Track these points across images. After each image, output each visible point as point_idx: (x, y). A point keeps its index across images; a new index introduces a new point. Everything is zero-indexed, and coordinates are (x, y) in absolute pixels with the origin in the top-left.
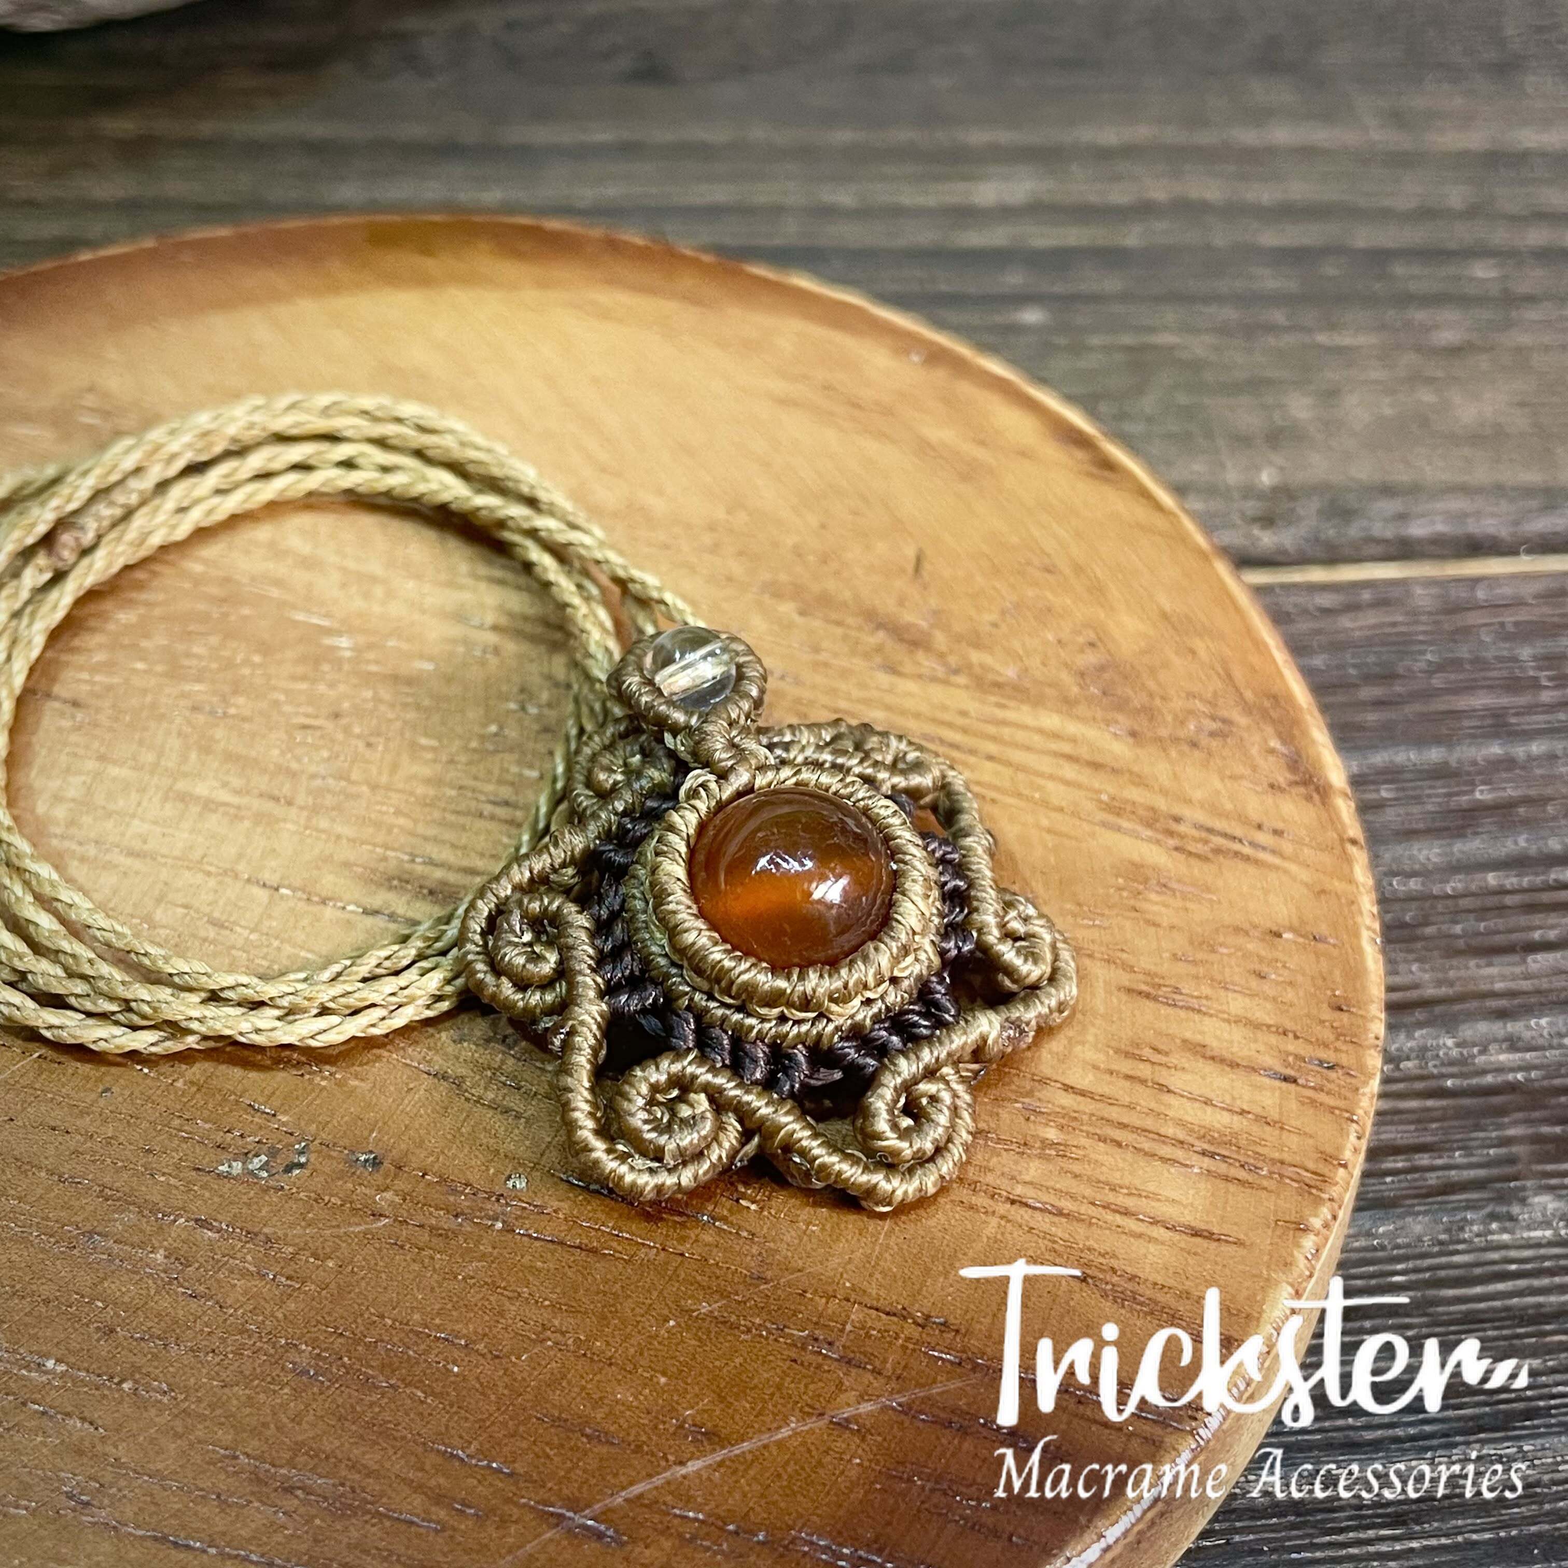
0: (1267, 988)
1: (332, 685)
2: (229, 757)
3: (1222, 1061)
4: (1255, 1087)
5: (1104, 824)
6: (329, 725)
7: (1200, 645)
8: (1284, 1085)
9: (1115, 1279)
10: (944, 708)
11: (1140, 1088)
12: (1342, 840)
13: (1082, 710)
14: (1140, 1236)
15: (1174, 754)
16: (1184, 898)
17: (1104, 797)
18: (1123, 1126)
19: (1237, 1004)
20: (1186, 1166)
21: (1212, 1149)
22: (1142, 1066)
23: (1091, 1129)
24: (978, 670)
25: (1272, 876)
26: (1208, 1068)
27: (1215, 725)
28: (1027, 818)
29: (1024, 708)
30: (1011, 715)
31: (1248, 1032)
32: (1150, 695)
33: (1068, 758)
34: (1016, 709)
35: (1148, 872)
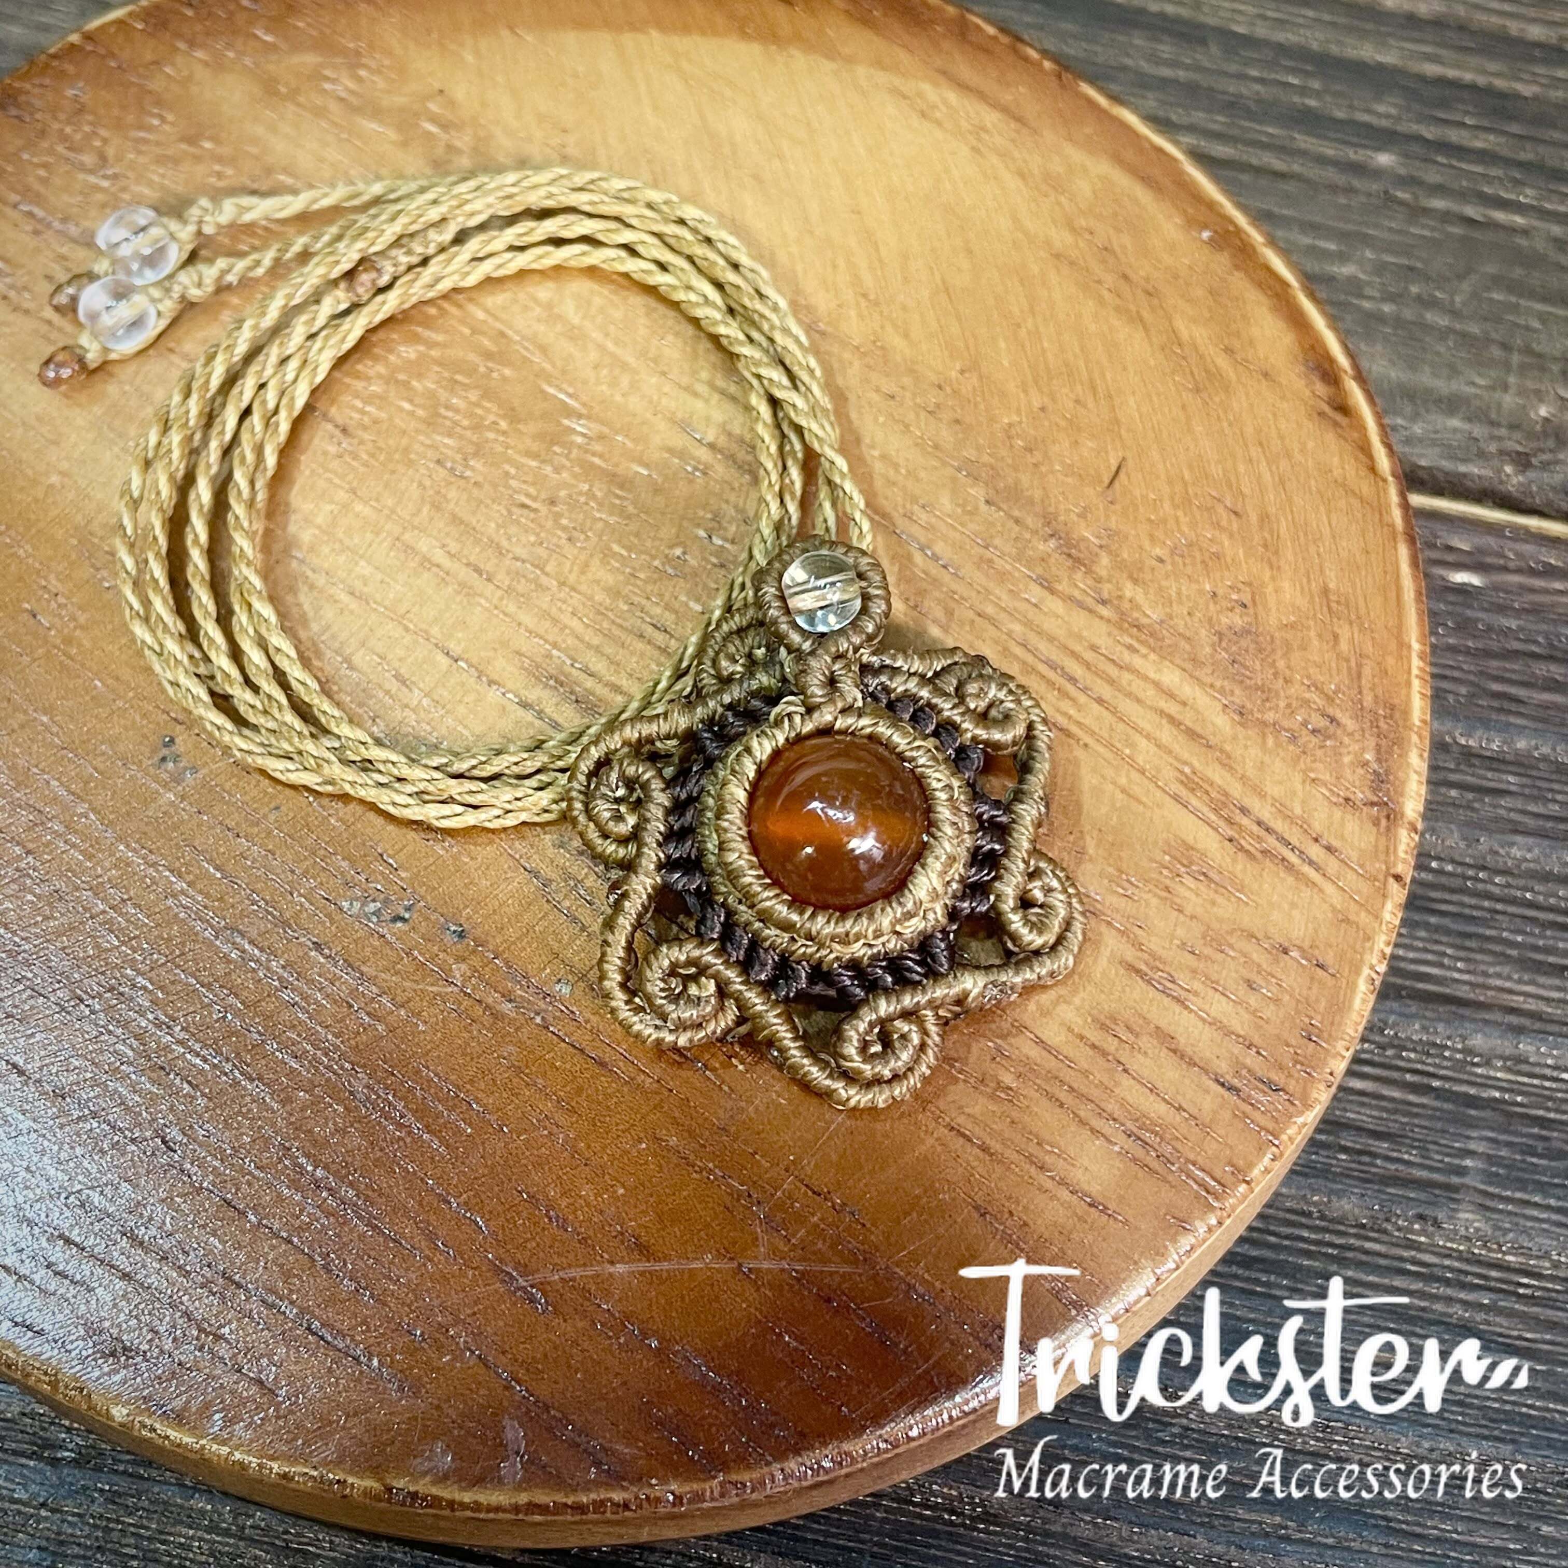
0: (1254, 1001)
1: (557, 470)
2: (455, 520)
4: (1200, 1087)
5: (1176, 798)
6: (544, 510)
7: (1345, 632)
8: (1226, 1094)
9: (1009, 1222)
10: (1079, 638)
11: (1101, 1061)
12: (1388, 874)
13: (1204, 673)
15: (1270, 741)
16: (1216, 891)
17: (1187, 770)
18: (1072, 1090)
19: (1219, 1007)
20: (1111, 1142)
21: (1139, 1133)
22: (1110, 1039)
23: (1044, 1085)
24: (1126, 605)
25: (1306, 893)
26: (1167, 1059)
27: (1323, 723)
28: (1109, 772)
29: (1153, 656)
30: (1137, 662)
31: (1217, 1036)
32: (1276, 675)
33: (1172, 720)
34: (1145, 656)
35: (1195, 856)
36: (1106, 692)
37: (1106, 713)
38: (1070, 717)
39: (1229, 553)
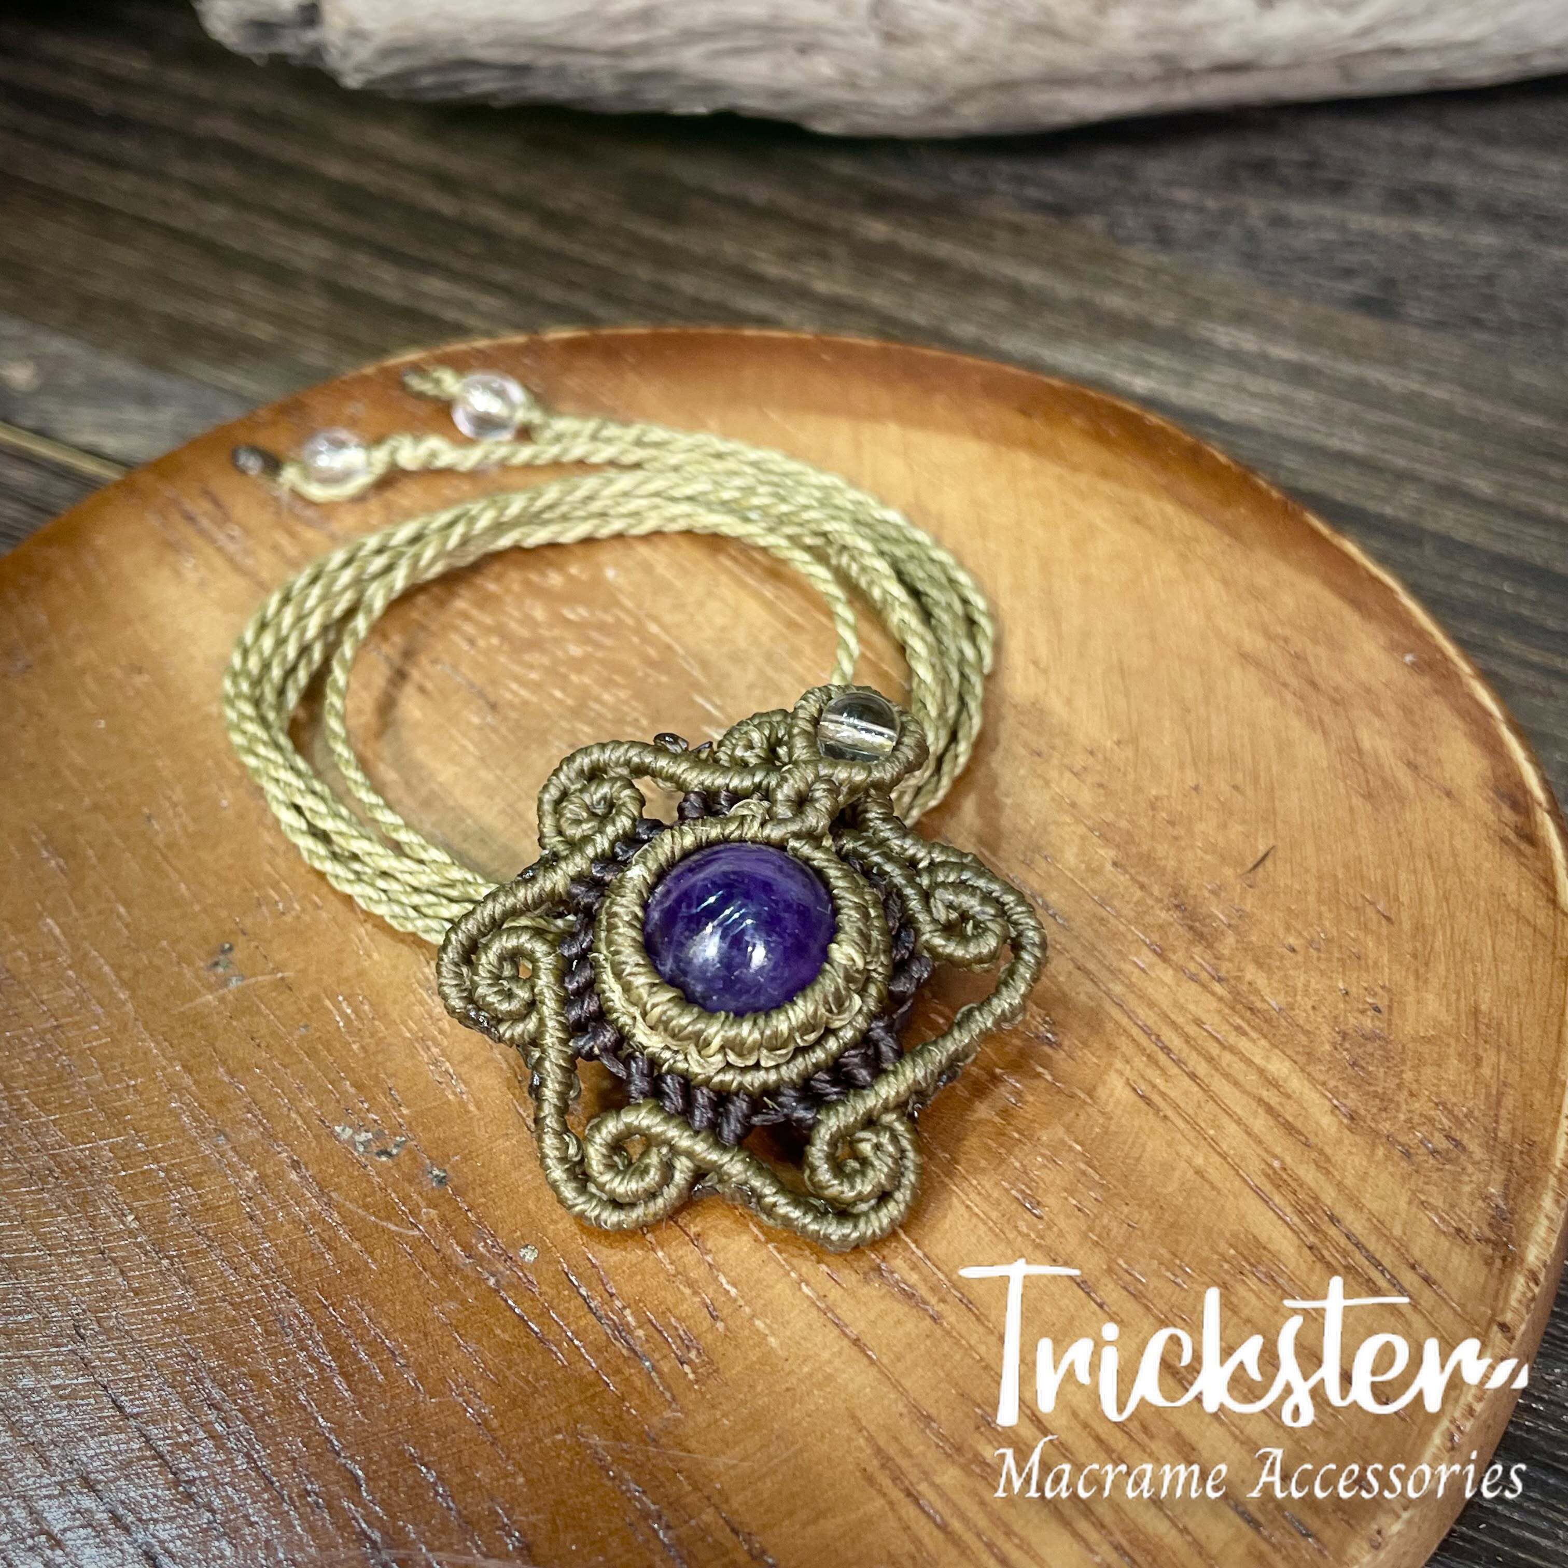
5: (1257, 1191)
7: (1490, 1057)
8: (1245, 1527)
10: (1182, 1009)
12: (1492, 1320)
13: (1318, 1070)
15: (1380, 1152)
17: (1276, 1164)
24: (1245, 988)
27: (1443, 1144)
28: (1186, 1150)
29: (1263, 1042)
30: (1243, 1044)
32: (1400, 1086)
33: (1270, 1110)
34: (1254, 1041)
36: (1202, 1068)
37: (1196, 1089)
38: (1154, 1086)
39: (1372, 956)
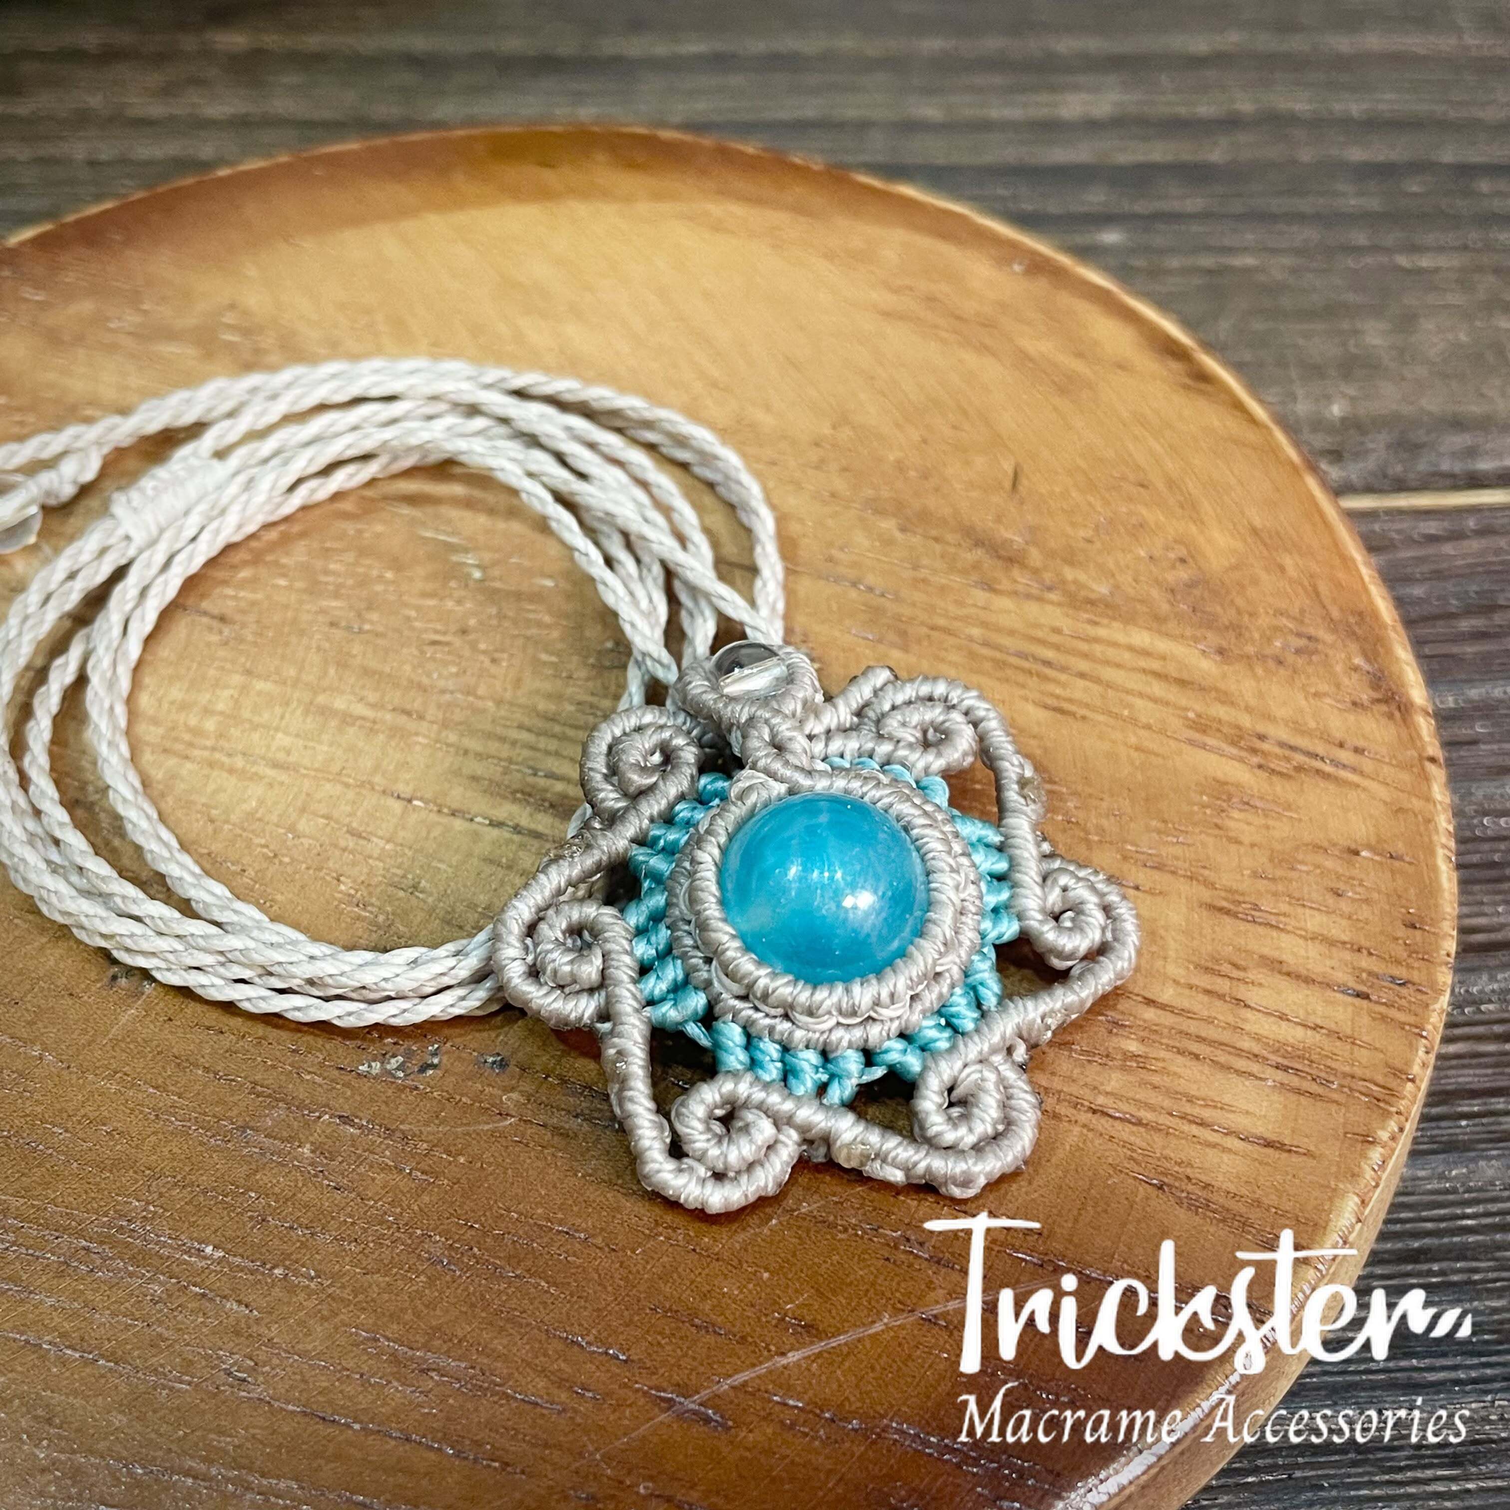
0: (1344, 906)
1: (459, 602)
2: (366, 672)
3: (1298, 977)
4: (1328, 1002)
5: (1191, 742)
6: (457, 642)
7: (1288, 561)
8: (1357, 1001)
9: (1190, 1187)
10: (1037, 626)
11: (1219, 1003)
12: (1421, 758)
13: (1172, 626)
14: (1214, 1146)
15: (1260, 671)
16: (1266, 816)
17: (1191, 715)
18: (1200, 1039)
19: (1314, 922)
20: (1261, 1079)
21: (1285, 1062)
22: (1219, 980)
23: (1171, 1043)
24: (1073, 588)
25: (1353, 795)
26: (1284, 983)
27: (1302, 642)
28: (1117, 735)
29: (1115, 624)
30: (1102, 632)
31: (1323, 948)
32: (1239, 612)
33: (1158, 675)
34: (1108, 626)
35: (1232, 789)
36: (1083, 666)
37: (1090, 684)
38: (1058, 697)
39: (1151, 520)
